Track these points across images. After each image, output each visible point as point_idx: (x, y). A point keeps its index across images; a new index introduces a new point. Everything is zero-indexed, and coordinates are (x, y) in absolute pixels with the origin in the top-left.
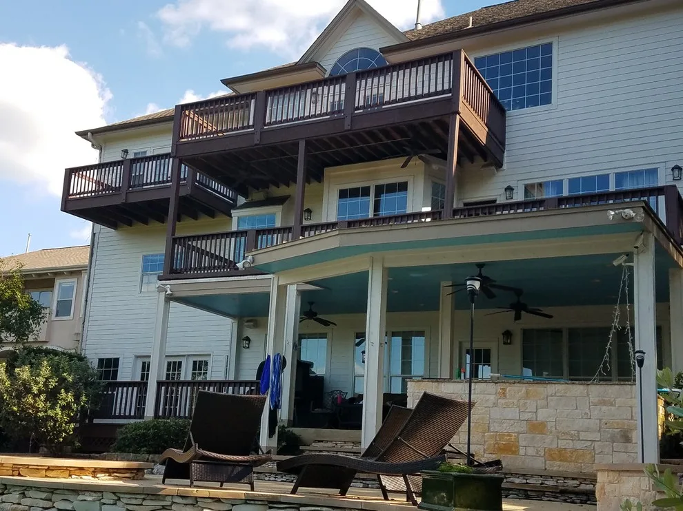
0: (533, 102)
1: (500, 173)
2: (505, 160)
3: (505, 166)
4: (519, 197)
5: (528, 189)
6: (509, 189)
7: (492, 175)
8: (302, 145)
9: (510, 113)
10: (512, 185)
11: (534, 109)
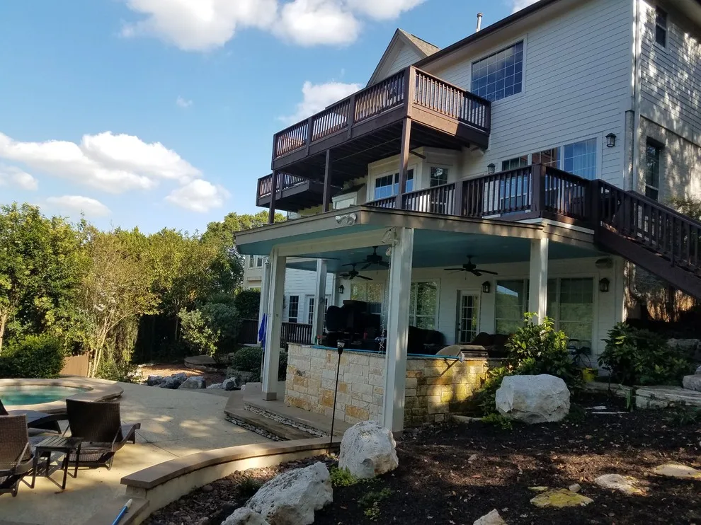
0: (509, 92)
1: (487, 154)
2: (490, 142)
3: (490, 147)
4: (499, 169)
5: (505, 164)
6: (492, 166)
7: (480, 156)
8: (328, 151)
9: (495, 103)
10: (494, 162)
11: (510, 97)
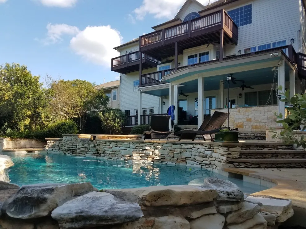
0: (246, 23)
1: (237, 46)
2: (238, 42)
3: (238, 44)
4: (243, 53)
5: (245, 50)
6: (240, 51)
7: (235, 47)
8: (176, 44)
9: (239, 27)
10: (241, 50)
11: (246, 25)
